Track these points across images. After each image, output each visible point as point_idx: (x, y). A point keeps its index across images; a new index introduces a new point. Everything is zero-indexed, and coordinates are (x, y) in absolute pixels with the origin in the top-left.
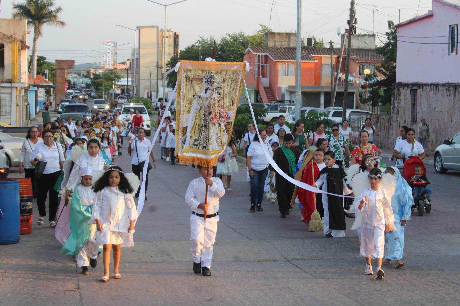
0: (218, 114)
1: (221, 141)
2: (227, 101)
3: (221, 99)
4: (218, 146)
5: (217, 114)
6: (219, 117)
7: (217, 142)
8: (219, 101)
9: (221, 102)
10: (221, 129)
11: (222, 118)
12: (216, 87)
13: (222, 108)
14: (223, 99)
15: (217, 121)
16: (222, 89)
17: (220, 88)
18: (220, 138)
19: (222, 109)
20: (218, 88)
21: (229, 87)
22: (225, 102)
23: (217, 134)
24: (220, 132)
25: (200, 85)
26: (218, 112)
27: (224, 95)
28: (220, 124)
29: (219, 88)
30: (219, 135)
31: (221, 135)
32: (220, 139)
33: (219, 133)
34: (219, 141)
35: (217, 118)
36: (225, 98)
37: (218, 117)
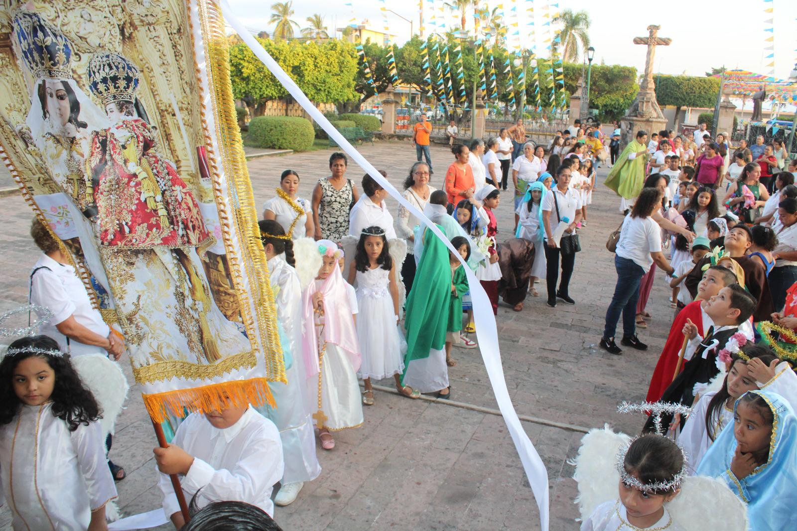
0: (160, 206)
1: (201, 332)
2: (187, 145)
3: (156, 135)
4: (192, 349)
5: (151, 205)
6: (172, 223)
7: (181, 330)
8: (148, 145)
9: (161, 151)
10: (194, 277)
11: (186, 227)
12: (98, 78)
13: (175, 181)
14: (168, 137)
15: (166, 241)
16: (143, 86)
17: (128, 79)
18: (196, 316)
19: (178, 188)
20: (115, 79)
21: (173, 68)
22: (180, 153)
23: (180, 296)
24: (193, 291)
25: (10, 71)
26: (159, 198)
27: (162, 116)
28: (181, 257)
29: (122, 83)
30: (189, 302)
31: (200, 306)
32: (197, 321)
33: (187, 293)
34: (193, 328)
35: (158, 226)
36: (175, 135)
37: (164, 222)
